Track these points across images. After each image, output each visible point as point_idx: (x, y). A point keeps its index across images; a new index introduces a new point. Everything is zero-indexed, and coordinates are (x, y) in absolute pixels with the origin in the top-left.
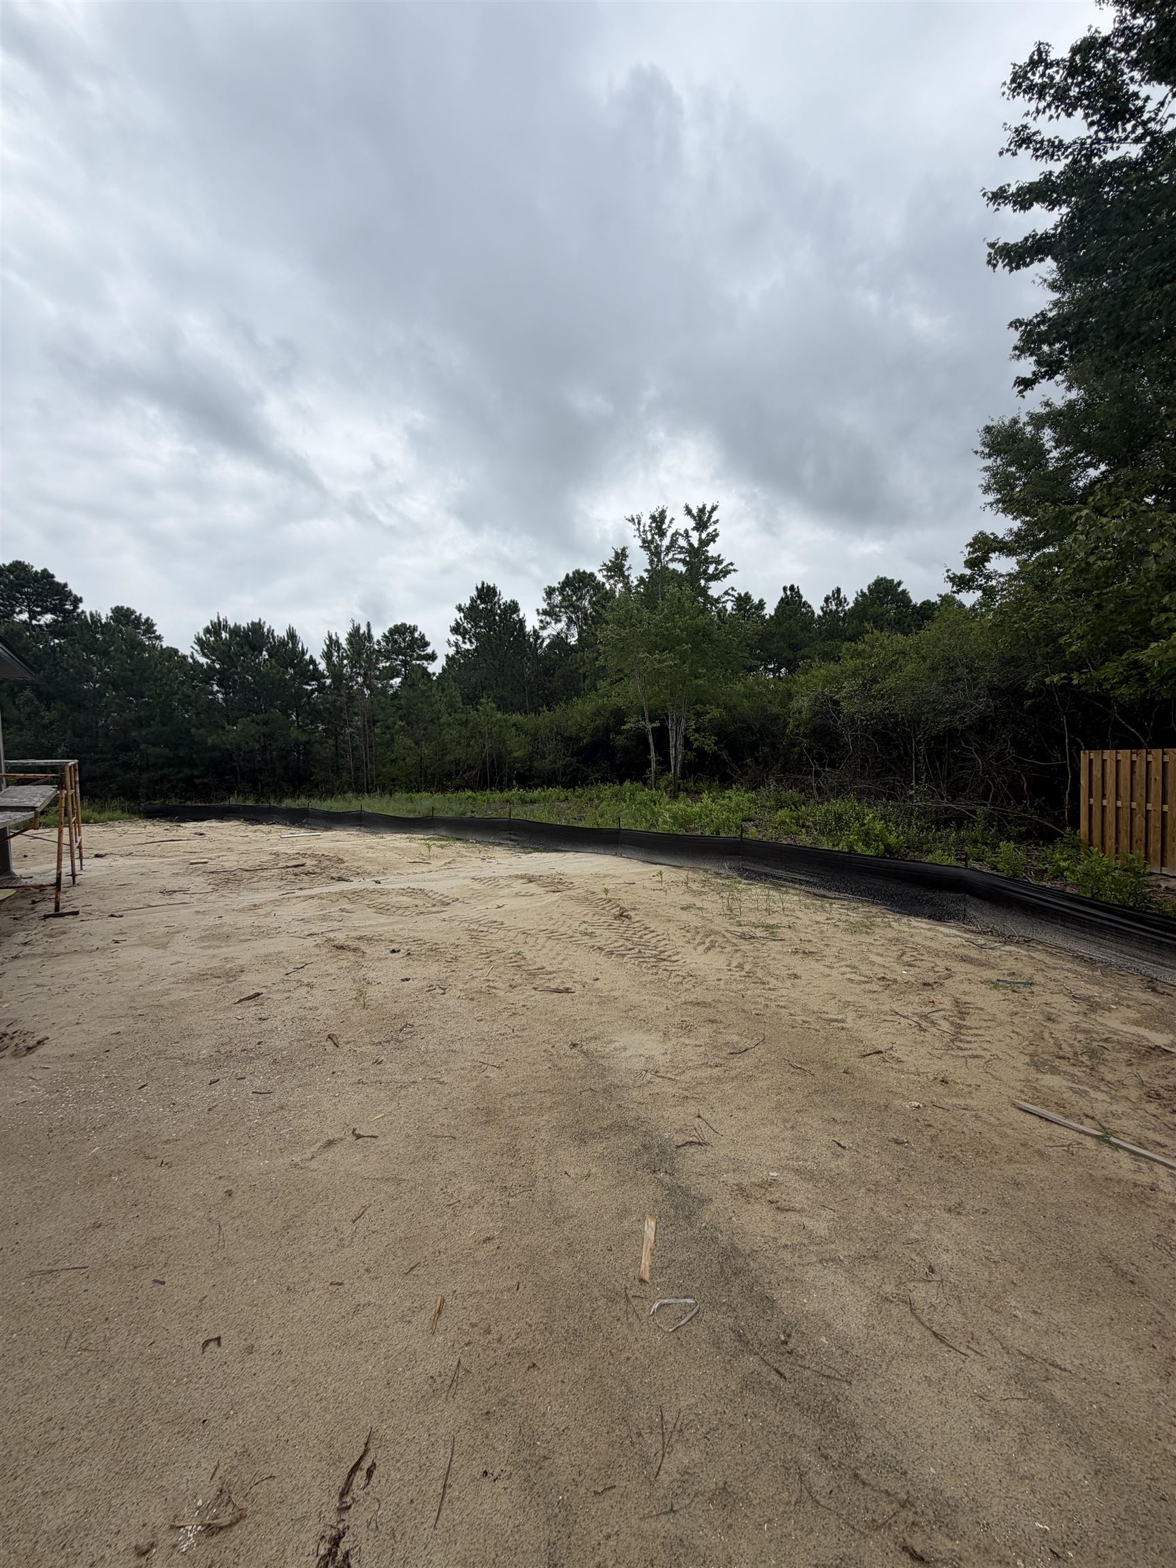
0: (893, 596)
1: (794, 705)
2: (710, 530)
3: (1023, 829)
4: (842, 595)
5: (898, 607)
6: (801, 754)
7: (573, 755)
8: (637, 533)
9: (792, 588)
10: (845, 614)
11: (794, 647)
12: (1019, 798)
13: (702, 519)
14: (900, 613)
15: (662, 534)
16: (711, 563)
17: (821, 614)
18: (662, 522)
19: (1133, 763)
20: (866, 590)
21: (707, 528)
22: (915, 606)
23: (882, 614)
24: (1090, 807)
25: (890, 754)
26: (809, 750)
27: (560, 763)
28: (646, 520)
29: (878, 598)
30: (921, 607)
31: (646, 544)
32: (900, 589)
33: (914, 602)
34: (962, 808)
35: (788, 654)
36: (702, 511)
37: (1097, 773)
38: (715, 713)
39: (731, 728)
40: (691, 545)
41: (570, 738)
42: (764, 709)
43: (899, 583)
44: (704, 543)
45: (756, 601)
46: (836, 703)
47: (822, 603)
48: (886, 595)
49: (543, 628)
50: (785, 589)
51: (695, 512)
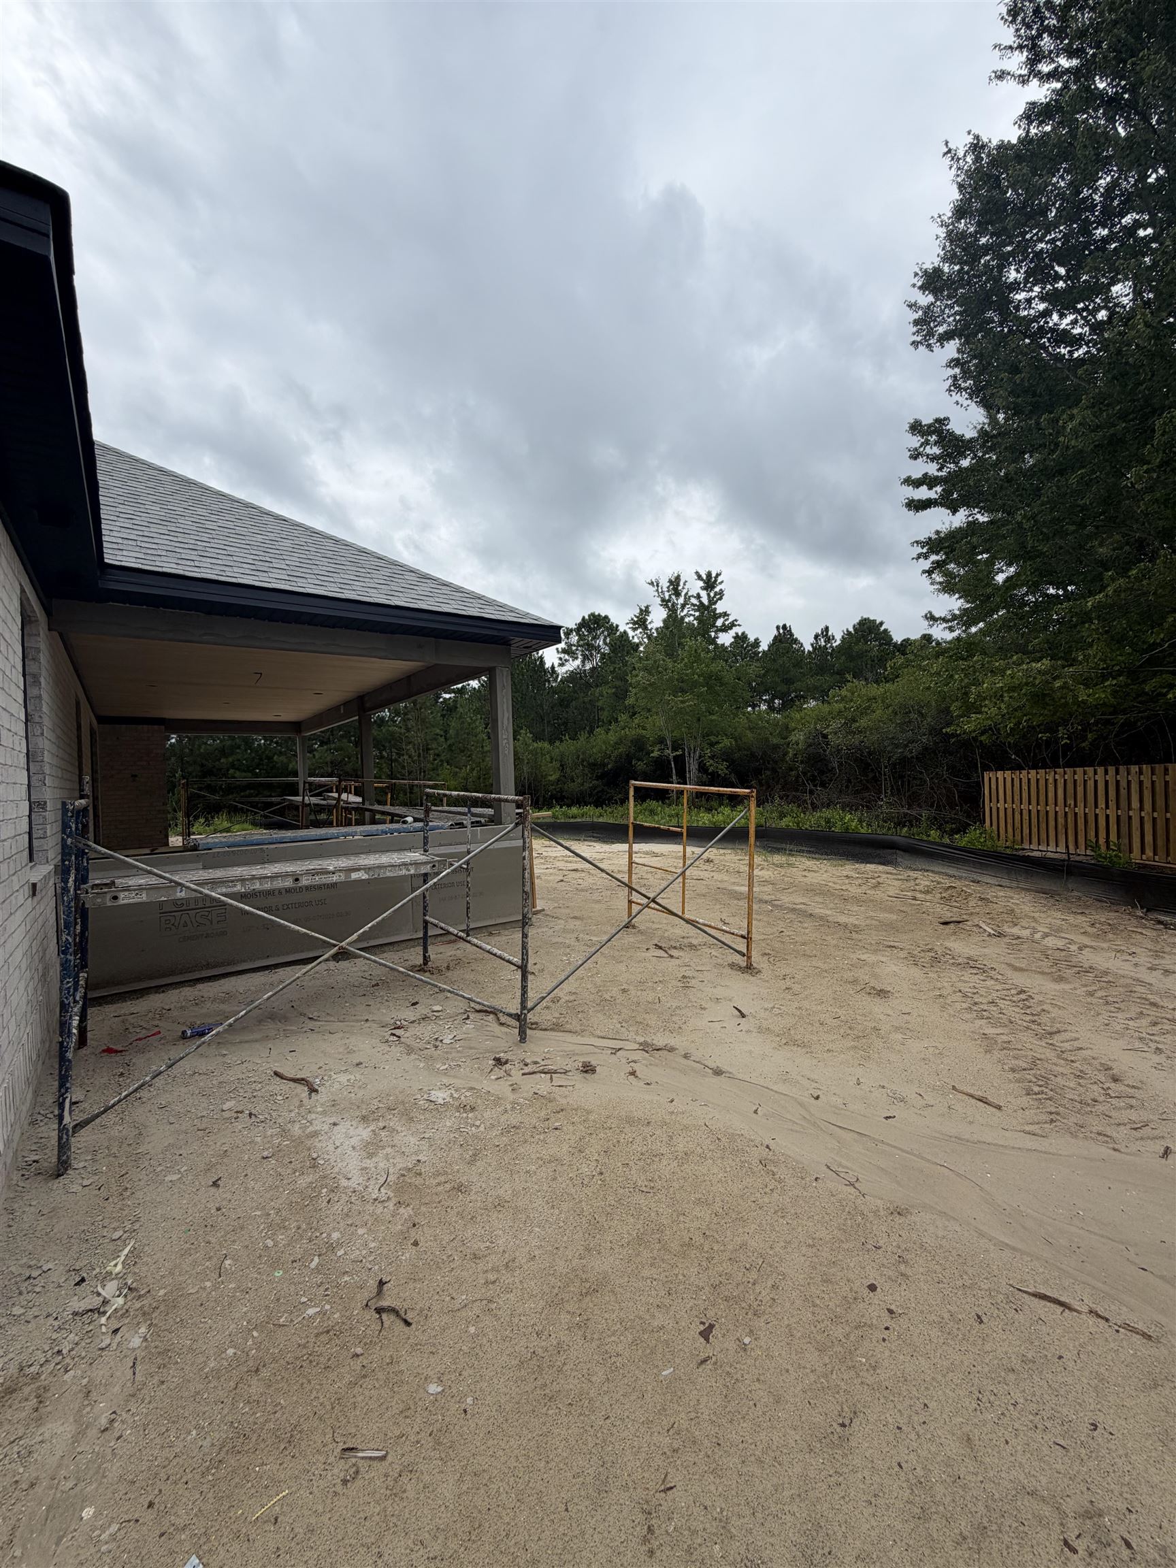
0: (876, 634)
1: (793, 738)
2: (717, 589)
3: (954, 826)
4: (830, 633)
5: (881, 645)
6: (798, 776)
7: (598, 778)
8: (656, 594)
9: (784, 627)
10: (833, 650)
11: (788, 682)
12: (952, 806)
13: (710, 582)
14: (883, 651)
15: (678, 594)
16: (719, 617)
17: (811, 649)
18: (678, 585)
19: (1013, 779)
20: (851, 629)
21: (714, 587)
22: (896, 643)
23: (866, 651)
24: (991, 808)
25: (867, 776)
26: (805, 774)
27: (587, 785)
28: (665, 584)
29: (863, 636)
30: (901, 644)
31: (665, 603)
32: (882, 629)
33: (895, 640)
34: (914, 813)
35: (783, 688)
36: (709, 574)
37: (994, 787)
38: (726, 742)
39: (737, 756)
40: (701, 603)
41: (594, 765)
42: (767, 739)
43: (881, 623)
44: (712, 602)
45: (752, 639)
46: (825, 736)
47: (812, 640)
48: (870, 633)
49: (562, 665)
50: (778, 628)
51: (704, 577)
